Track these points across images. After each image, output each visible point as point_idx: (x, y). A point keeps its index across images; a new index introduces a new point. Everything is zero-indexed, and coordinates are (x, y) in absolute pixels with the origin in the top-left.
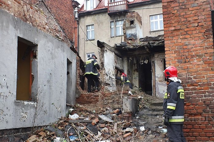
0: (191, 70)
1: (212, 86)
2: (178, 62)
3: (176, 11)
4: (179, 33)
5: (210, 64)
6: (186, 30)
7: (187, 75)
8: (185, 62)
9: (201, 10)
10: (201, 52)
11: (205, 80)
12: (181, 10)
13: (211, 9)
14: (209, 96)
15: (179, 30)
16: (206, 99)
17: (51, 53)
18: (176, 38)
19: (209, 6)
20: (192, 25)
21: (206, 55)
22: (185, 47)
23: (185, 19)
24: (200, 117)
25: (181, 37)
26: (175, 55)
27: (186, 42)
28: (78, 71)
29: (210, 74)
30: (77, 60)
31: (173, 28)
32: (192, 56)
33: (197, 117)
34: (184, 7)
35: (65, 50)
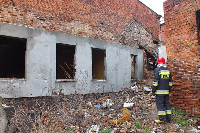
0: (183, 57)
1: (197, 68)
2: (174, 52)
3: (172, 17)
4: (174, 32)
5: (195, 52)
6: (178, 29)
7: (180, 61)
8: (179, 52)
9: (189, 12)
10: (189, 44)
11: (191, 64)
12: (175, 15)
13: (195, 10)
14: (195, 75)
15: (175, 29)
16: (192, 78)
17: (117, 53)
18: (172, 36)
19: (194, 8)
20: (183, 24)
21: (192, 45)
22: (178, 41)
23: (178, 21)
24: (188, 91)
25: (176, 34)
26: (172, 47)
27: (179, 37)
28: (145, 60)
29: (196, 59)
30: (143, 53)
31: (170, 29)
32: (183, 47)
33: (187, 91)
34: (177, 12)
35: (128, 49)
